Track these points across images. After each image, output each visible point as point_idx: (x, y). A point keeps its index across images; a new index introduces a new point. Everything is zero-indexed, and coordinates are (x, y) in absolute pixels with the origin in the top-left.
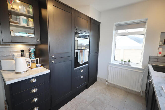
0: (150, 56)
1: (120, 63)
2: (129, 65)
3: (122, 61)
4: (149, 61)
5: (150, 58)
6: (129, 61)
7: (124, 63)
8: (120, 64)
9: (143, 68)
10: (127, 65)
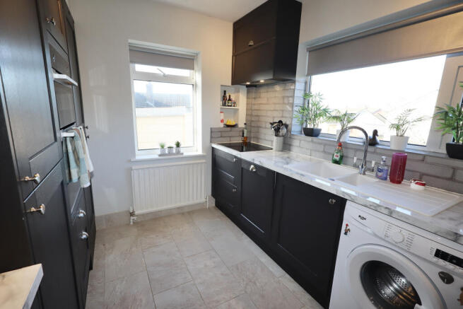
0: (211, 129)
1: (159, 153)
2: (178, 153)
3: (162, 147)
4: (211, 137)
5: (211, 132)
6: (178, 145)
7: (167, 152)
8: (160, 155)
9: (205, 154)
10: (174, 154)
